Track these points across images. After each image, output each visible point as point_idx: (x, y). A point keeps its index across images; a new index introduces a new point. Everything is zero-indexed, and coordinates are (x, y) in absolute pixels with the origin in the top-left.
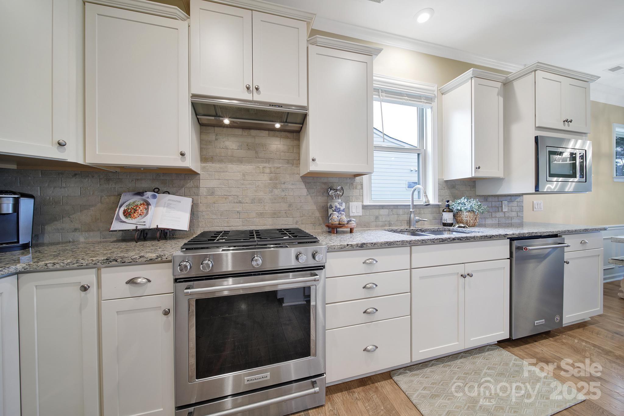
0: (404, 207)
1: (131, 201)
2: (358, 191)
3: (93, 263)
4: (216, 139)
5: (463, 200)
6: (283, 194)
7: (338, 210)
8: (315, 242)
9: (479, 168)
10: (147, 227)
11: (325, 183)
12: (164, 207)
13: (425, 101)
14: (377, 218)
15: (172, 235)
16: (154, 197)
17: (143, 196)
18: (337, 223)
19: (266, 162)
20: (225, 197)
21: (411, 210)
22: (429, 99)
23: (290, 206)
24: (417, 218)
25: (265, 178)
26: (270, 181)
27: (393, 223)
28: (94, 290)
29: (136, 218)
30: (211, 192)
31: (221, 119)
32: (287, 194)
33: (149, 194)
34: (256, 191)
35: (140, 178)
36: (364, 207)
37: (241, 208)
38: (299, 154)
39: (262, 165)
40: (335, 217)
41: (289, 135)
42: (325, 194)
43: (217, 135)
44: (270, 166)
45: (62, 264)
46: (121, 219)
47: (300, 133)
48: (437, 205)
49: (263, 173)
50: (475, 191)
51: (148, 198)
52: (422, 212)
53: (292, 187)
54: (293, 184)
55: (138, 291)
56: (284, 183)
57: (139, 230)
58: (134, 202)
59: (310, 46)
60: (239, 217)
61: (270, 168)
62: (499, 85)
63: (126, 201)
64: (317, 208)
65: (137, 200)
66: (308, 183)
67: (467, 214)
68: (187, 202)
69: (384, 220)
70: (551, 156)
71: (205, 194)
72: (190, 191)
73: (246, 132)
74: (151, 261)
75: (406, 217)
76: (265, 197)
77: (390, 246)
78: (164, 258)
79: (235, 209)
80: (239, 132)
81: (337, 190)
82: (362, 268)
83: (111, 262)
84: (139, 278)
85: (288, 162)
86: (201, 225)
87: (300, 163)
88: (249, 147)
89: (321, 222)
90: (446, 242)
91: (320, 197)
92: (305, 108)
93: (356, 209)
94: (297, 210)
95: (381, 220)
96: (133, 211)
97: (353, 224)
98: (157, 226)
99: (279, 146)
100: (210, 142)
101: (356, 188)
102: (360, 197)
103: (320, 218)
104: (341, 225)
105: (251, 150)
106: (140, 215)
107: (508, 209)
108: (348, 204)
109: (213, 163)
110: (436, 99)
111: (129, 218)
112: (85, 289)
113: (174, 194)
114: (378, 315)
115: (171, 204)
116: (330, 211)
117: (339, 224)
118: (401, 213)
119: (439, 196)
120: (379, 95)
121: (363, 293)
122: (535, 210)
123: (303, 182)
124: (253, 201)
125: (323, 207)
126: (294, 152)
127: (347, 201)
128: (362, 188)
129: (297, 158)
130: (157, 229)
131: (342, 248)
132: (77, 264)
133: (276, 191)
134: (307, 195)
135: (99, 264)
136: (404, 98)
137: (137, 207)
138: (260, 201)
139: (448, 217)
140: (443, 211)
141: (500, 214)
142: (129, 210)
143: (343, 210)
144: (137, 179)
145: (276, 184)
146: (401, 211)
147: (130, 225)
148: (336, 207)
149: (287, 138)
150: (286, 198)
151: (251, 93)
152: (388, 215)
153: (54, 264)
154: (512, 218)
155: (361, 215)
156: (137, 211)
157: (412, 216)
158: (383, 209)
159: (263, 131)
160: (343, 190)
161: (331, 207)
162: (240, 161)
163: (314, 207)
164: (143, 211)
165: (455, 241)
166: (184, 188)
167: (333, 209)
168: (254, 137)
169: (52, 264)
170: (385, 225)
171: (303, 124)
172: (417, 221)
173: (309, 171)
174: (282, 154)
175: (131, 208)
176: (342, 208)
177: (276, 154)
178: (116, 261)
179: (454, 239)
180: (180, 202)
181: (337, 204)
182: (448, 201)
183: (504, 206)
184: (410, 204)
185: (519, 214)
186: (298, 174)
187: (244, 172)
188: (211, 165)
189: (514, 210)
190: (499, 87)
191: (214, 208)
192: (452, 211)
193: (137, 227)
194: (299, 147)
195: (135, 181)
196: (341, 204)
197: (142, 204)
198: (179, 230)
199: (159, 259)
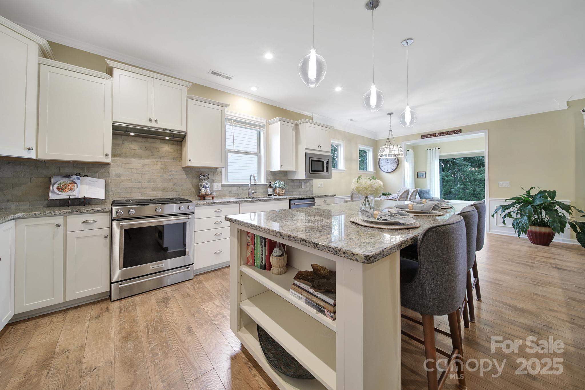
0: (246, 185)
1: (62, 181)
2: (219, 176)
3: (63, 213)
4: (123, 143)
5: (277, 182)
6: (170, 177)
7: (205, 187)
8: (189, 202)
9: (282, 166)
10: (77, 197)
11: (198, 172)
12: (87, 185)
13: (259, 128)
14: (230, 191)
15: (88, 203)
16: (78, 179)
17: (70, 178)
18: (204, 194)
19: (159, 158)
20: (129, 179)
21: (250, 187)
22: (261, 127)
23: (174, 184)
24: (253, 191)
25: (158, 168)
26: (161, 170)
27: (240, 194)
28: (62, 227)
29: (67, 192)
30: (119, 176)
31: (129, 133)
32: (173, 178)
33: (75, 177)
34: (151, 176)
35: (63, 166)
36: (223, 186)
37: (141, 186)
38: (181, 154)
39: (156, 160)
40: (203, 191)
41: (174, 143)
42: (198, 178)
43: (123, 140)
44: (162, 160)
45: (45, 214)
46: (56, 193)
47: (182, 142)
48: (265, 184)
49: (156, 165)
50: (287, 177)
51: (74, 179)
52: (257, 188)
53: (176, 173)
54: (177, 172)
55: (88, 227)
56: (171, 171)
57: (71, 199)
58: (64, 182)
59: (188, 99)
60: (139, 192)
61: (161, 162)
62: (293, 125)
63: (57, 181)
64: (192, 186)
65: (67, 180)
66: (187, 171)
67: (278, 189)
68: (102, 182)
69: (234, 193)
70: (312, 162)
71: (114, 177)
72: (102, 175)
73: (144, 140)
74: (98, 212)
75: (247, 191)
76: (157, 179)
77: (228, 203)
78: (105, 210)
79: (136, 187)
80: (140, 139)
81: (205, 176)
82: (214, 214)
83: (74, 212)
84: (89, 220)
85: (174, 159)
86: (110, 197)
87: (181, 160)
88: (146, 149)
89: (195, 194)
90: (257, 201)
91: (194, 180)
92: (186, 132)
93: (217, 186)
94: (180, 187)
95: (232, 193)
96: (64, 187)
97: (214, 194)
98: (85, 196)
99: (168, 149)
100: (118, 145)
101: (218, 175)
102: (220, 180)
103: (195, 192)
104: (206, 195)
105: (148, 150)
106: (70, 190)
107: (305, 187)
108: (212, 184)
109: (120, 158)
110: (266, 127)
111: (62, 192)
112: (58, 226)
113: (90, 177)
114: (222, 237)
115: (91, 183)
116: (201, 188)
117: (205, 195)
118: (245, 189)
119: (267, 179)
120: (232, 123)
121: (215, 226)
122: (319, 187)
123: (184, 171)
124: (149, 182)
125: (196, 185)
126: (178, 153)
127: (212, 182)
128: (221, 175)
129: (180, 157)
130: (84, 198)
131: (203, 204)
132: (54, 214)
133: (165, 176)
134: (186, 178)
135: (67, 213)
136: (247, 125)
137: (67, 185)
138: (154, 182)
139: (270, 191)
140: (268, 188)
141: (300, 190)
142: (61, 187)
143: (208, 187)
144: (61, 167)
145: (165, 171)
146: (245, 188)
147: (64, 196)
148: (204, 185)
149: (173, 144)
150: (172, 180)
151: (152, 122)
152: (237, 190)
153: (40, 213)
154: (307, 191)
155: (221, 190)
156: (68, 188)
157: (250, 190)
158: (234, 186)
159: (157, 140)
160: (209, 176)
161: (201, 185)
162: (140, 157)
163: (191, 186)
164: (72, 187)
165: (261, 201)
166: (98, 173)
167: (202, 186)
168: (151, 143)
169: (39, 214)
170: (235, 196)
171: (184, 138)
172: (253, 193)
173: (187, 166)
174: (170, 154)
175: (63, 185)
176: (207, 186)
177: (165, 153)
178: (77, 212)
179: (261, 200)
180: (97, 182)
181: (204, 184)
182: (270, 183)
183: (302, 185)
184: (249, 184)
185: (311, 189)
186: (180, 166)
187: (143, 164)
188: (119, 159)
189: (308, 187)
190: (293, 126)
191: (120, 186)
192: (272, 188)
193: (69, 197)
194: (181, 150)
195: (59, 168)
196: (207, 184)
197: (70, 183)
198: (99, 199)
199: (103, 210)
